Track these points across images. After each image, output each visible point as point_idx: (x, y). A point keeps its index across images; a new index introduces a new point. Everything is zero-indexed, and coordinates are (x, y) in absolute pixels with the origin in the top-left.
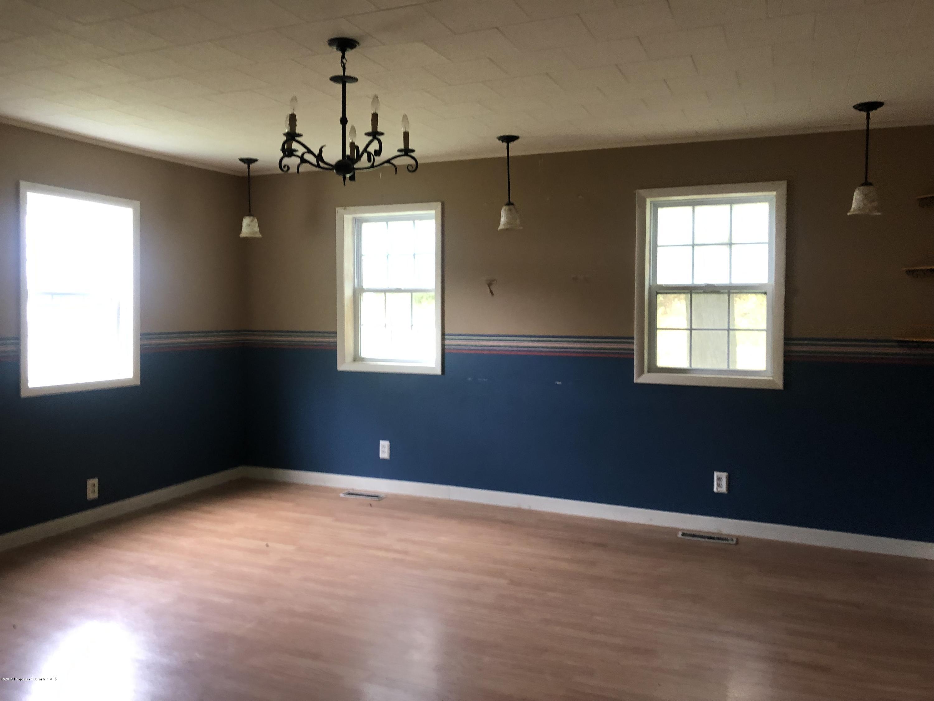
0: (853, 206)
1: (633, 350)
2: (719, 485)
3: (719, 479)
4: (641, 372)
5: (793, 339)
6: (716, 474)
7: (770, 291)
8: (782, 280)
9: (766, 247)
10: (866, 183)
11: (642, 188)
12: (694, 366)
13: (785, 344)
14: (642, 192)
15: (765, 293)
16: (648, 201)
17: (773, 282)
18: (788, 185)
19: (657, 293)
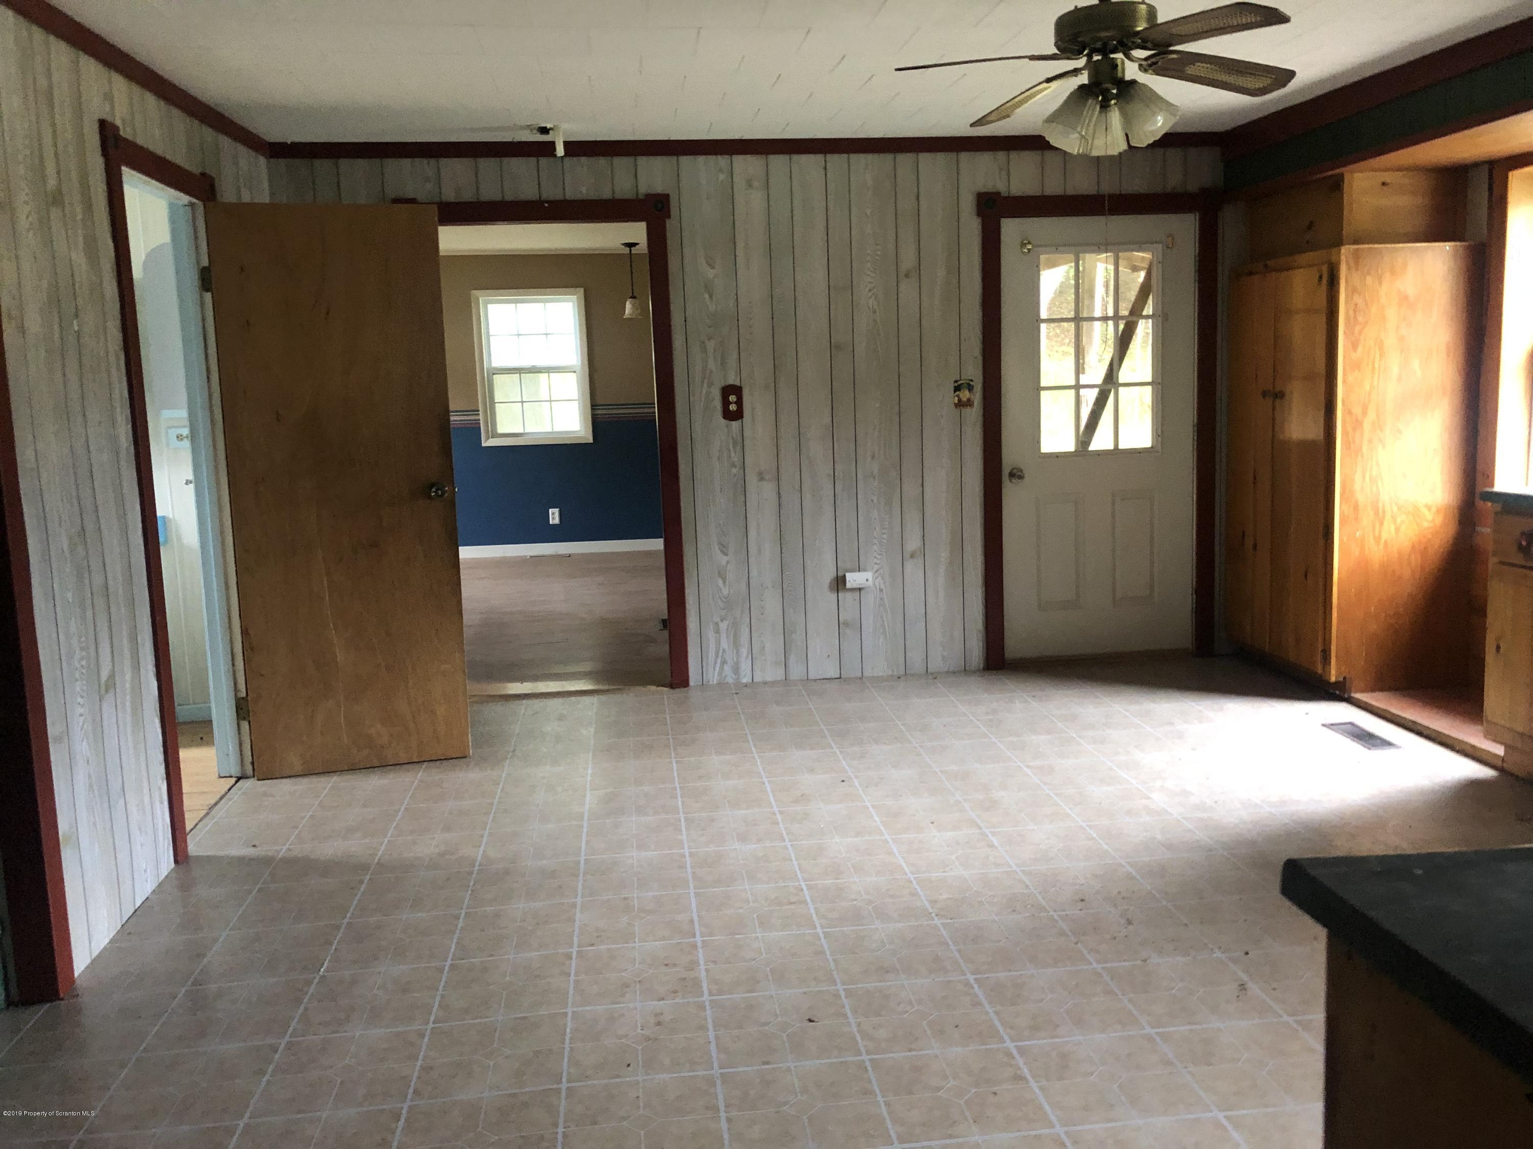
0: (627, 312)
1: (479, 420)
2: (553, 518)
3: (553, 514)
4: (487, 438)
5: (596, 406)
6: (551, 511)
7: (578, 369)
8: (586, 363)
9: (573, 336)
10: (633, 297)
11: (476, 289)
12: (526, 431)
13: (592, 409)
14: (475, 293)
15: (575, 372)
16: (481, 299)
17: (580, 363)
18: (585, 291)
19: (494, 374)
